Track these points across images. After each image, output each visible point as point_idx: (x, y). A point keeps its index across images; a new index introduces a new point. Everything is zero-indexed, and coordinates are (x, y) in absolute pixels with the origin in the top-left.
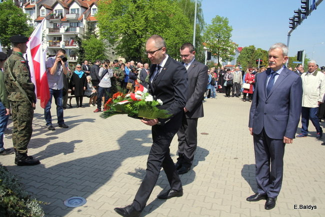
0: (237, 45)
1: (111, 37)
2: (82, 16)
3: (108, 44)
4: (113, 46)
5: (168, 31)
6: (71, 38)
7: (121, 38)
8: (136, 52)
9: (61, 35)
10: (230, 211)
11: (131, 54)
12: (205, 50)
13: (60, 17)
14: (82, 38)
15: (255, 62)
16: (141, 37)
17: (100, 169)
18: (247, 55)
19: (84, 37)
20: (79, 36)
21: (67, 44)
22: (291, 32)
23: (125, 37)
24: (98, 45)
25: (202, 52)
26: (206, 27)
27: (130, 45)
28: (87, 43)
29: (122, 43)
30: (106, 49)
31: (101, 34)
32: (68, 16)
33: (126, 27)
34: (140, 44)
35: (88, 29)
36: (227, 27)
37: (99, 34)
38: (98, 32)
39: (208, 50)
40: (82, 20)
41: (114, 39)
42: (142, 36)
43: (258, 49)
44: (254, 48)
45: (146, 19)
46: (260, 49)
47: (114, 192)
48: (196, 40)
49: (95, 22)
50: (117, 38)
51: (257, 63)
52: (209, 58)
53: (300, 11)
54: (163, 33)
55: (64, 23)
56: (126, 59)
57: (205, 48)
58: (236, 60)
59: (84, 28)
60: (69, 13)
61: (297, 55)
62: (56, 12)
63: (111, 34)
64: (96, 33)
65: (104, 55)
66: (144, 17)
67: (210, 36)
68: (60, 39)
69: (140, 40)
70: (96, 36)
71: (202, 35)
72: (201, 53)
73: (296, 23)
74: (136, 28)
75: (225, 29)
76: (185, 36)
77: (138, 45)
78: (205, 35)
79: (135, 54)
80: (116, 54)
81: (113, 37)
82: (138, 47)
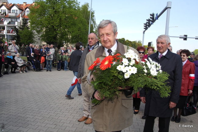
1: (37, 29)
2: (19, 15)
3: (36, 33)
4: (39, 34)
5: (74, 27)
6: (12, 29)
7: (44, 30)
8: (53, 39)
9: (5, 26)
13: (4, 15)
14: (19, 29)
17: (21, 117)
19: (20, 28)
20: (17, 27)
21: (8, 32)
22: (145, 31)
23: (47, 29)
24: (29, 34)
26: (97, 26)
27: (50, 34)
28: (22, 32)
29: (44, 33)
30: (35, 36)
31: (32, 27)
32: (10, 14)
33: (47, 23)
35: (23, 23)
37: (30, 27)
38: (29, 26)
40: (20, 17)
41: (40, 30)
42: (57, 29)
43: (127, 40)
44: (125, 40)
45: (60, 19)
46: (128, 40)
49: (28, 19)
50: (42, 30)
53: (149, 19)
54: (71, 28)
55: (7, 19)
56: (47, 43)
59: (20, 23)
60: (10, 13)
61: (148, 45)
62: (2, 11)
65: (33, 40)
66: (59, 18)
68: (4, 28)
69: (56, 32)
70: (28, 28)
73: (147, 26)
74: (54, 24)
76: (84, 31)
77: (55, 35)
78: (96, 30)
79: (53, 41)
80: (41, 40)
81: (39, 29)
82: (55, 36)
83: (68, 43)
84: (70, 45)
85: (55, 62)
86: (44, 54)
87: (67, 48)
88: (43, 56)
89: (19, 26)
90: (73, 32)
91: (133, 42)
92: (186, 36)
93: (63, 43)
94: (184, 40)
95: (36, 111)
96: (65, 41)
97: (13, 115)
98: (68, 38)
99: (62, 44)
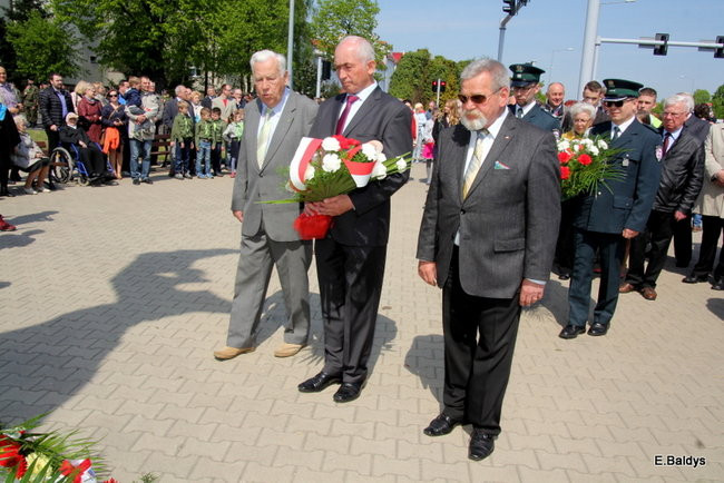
0: (391, 48)
1: (84, 18)
3: (78, 35)
4: (92, 40)
5: (229, 8)
7: (112, 22)
8: (151, 57)
10: (374, 436)
11: (139, 63)
12: (317, 56)
14: (6, 19)
15: (431, 87)
16: (163, 22)
17: (49, 355)
18: (413, 70)
19: (11, 15)
22: (506, 20)
23: (121, 19)
24: (52, 38)
25: (311, 61)
26: (320, 3)
27: (136, 39)
28: (20, 31)
29: (113, 35)
30: (73, 47)
31: (59, 8)
34: (160, 37)
36: (366, 5)
37: (51, 11)
38: (48, 4)
39: (323, 56)
41: (93, 23)
42: (164, 17)
43: (436, 57)
44: (429, 55)
46: (441, 57)
47: (87, 412)
48: (295, 32)
50: (102, 21)
51: (434, 89)
52: (326, 76)
54: (216, 11)
56: (125, 73)
57: (317, 52)
58: (388, 81)
63: (85, 12)
64: (43, 7)
65: (67, 63)
67: (328, 24)
69: (159, 29)
70: (44, 15)
71: (309, 20)
72: (307, 63)
73: (516, 2)
75: (363, 9)
76: (270, 22)
77: (154, 41)
78: (316, 20)
79: (150, 64)
80: (99, 62)
81: (90, 19)
82: (157, 44)
83: (210, 74)
84: (216, 80)
85: (162, 149)
86: (116, 115)
87: (205, 93)
88: (114, 126)
89: (8, 6)
90: (225, 28)
91: (461, 63)
92: (664, 37)
93: (190, 73)
94: (656, 53)
95: (102, 331)
96: (197, 66)
97: (17, 351)
98: (207, 51)
99: (186, 79)
